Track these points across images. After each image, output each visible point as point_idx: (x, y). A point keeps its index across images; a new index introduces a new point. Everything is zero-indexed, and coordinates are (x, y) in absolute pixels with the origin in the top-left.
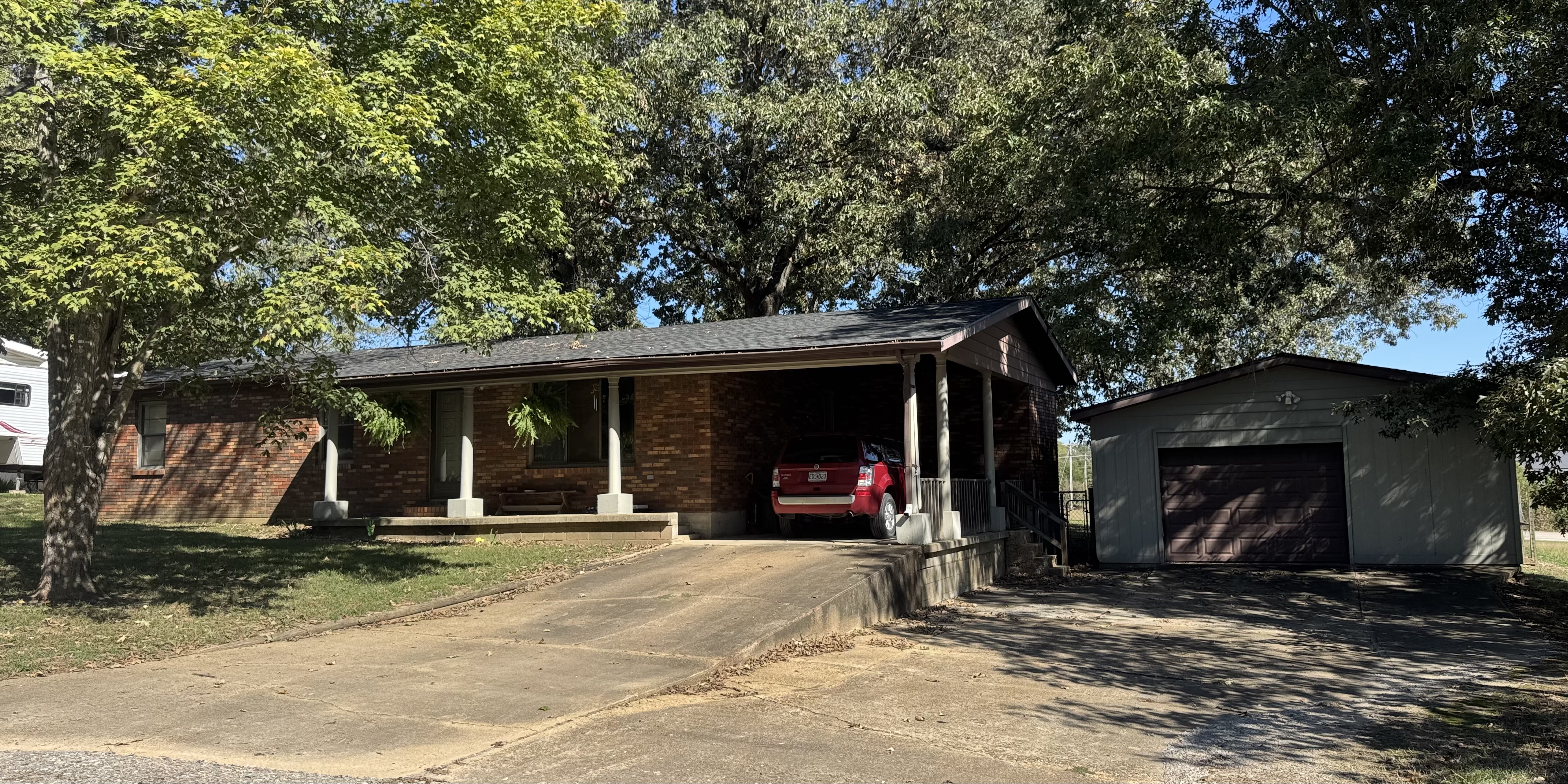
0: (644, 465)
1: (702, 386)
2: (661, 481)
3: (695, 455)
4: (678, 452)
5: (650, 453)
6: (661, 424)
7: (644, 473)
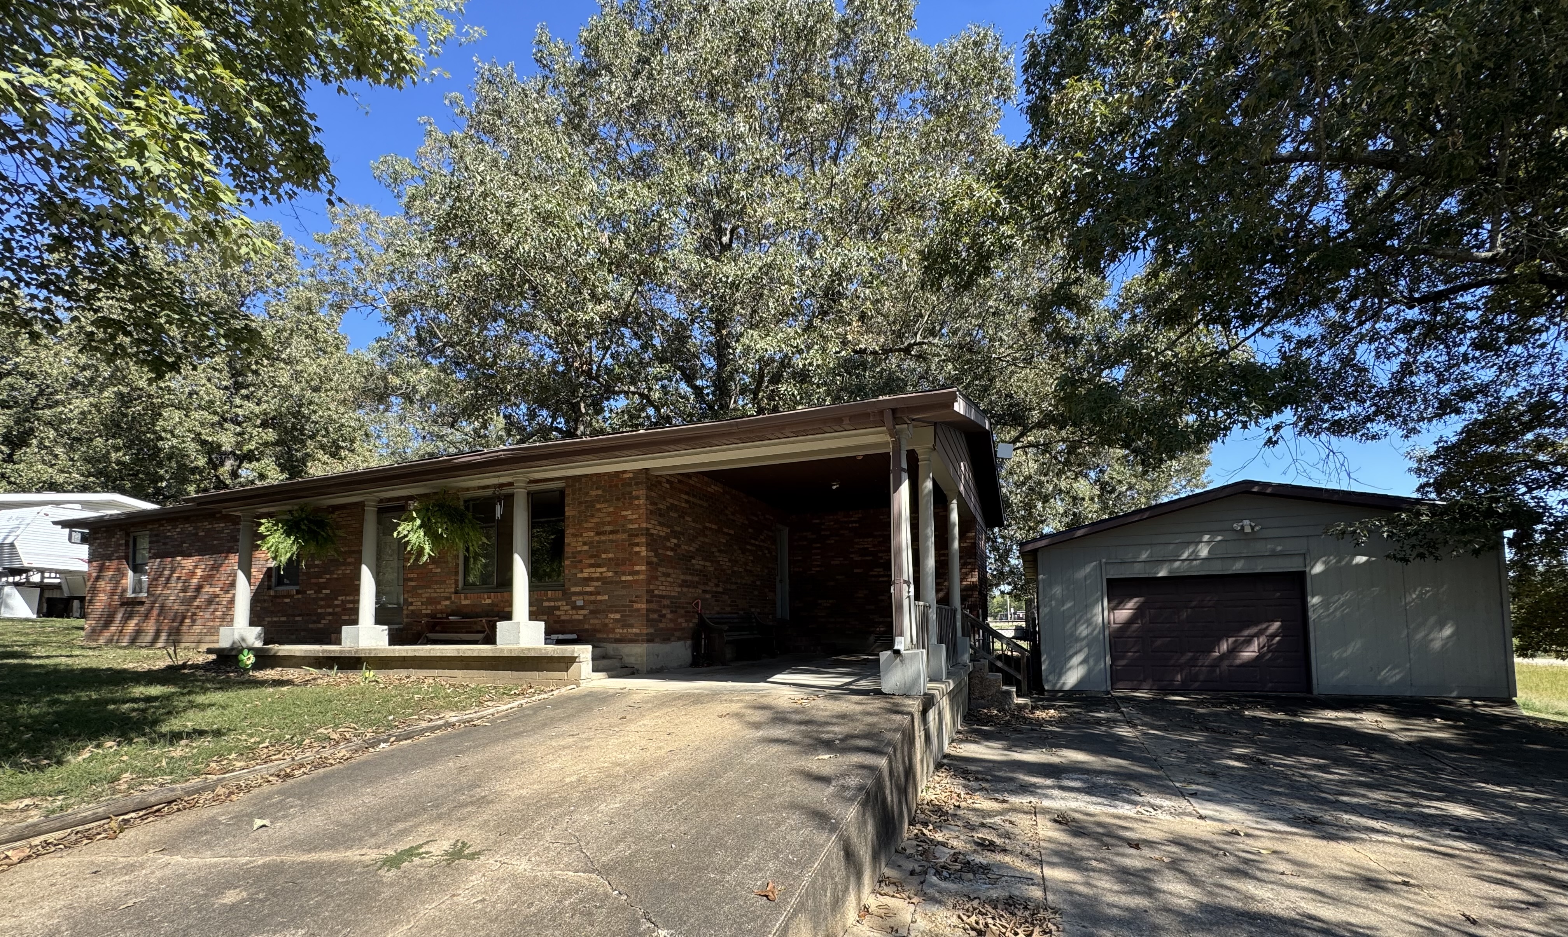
0: (573, 589)
1: (637, 498)
2: (592, 607)
3: (629, 578)
4: (610, 574)
5: (580, 575)
6: (592, 542)
7: (574, 598)
